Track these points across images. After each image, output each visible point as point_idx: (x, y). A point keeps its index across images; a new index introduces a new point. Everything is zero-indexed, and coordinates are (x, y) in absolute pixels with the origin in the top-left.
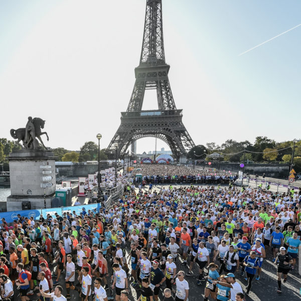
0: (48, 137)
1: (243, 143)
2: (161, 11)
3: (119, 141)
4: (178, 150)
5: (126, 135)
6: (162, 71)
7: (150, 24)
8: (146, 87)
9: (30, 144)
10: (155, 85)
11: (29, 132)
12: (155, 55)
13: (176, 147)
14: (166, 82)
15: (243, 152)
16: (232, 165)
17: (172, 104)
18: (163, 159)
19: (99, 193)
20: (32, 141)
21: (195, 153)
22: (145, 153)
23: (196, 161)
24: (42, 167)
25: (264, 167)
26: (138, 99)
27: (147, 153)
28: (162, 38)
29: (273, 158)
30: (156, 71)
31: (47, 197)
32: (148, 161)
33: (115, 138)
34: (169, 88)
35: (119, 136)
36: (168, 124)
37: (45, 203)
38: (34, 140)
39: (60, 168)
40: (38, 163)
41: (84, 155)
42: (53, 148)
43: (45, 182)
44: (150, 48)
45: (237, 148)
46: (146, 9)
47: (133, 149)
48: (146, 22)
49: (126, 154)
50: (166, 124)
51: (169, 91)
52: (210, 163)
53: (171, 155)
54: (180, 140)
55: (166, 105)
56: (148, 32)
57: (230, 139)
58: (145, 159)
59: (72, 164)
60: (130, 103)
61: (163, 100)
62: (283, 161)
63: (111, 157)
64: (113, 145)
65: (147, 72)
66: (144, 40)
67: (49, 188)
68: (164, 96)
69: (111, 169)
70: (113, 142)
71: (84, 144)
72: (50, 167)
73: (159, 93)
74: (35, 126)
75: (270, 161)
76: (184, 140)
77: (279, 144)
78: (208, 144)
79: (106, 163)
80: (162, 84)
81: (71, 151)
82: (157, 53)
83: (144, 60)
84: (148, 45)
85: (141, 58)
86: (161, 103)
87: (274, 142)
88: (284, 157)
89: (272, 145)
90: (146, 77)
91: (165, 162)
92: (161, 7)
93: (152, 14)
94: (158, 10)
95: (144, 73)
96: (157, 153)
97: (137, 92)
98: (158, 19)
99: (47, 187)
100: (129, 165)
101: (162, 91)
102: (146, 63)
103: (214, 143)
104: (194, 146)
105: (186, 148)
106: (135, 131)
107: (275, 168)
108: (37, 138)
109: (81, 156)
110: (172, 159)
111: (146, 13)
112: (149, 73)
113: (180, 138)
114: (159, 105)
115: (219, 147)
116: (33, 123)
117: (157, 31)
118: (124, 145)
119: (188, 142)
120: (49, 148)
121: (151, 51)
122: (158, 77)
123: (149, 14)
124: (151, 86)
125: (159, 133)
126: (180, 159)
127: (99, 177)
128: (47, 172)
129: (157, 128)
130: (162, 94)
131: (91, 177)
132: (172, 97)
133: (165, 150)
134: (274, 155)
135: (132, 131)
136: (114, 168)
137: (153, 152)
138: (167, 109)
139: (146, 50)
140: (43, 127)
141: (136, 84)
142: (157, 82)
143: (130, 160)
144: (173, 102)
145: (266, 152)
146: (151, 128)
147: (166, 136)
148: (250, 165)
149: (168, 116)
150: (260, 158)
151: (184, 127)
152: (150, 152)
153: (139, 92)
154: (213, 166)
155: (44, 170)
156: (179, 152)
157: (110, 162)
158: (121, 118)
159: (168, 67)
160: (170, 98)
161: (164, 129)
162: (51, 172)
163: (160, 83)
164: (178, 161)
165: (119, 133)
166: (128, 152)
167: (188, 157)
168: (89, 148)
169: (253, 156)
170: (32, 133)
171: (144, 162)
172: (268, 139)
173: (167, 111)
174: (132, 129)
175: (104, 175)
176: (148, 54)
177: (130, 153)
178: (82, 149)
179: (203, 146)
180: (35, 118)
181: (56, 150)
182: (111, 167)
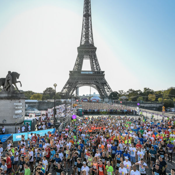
0: (21, 84)
1: (138, 91)
2: (91, 20)
3: (68, 88)
4: (103, 94)
5: (72, 84)
6: (92, 50)
7: (85, 26)
8: (84, 58)
9: (8, 88)
10: (89, 57)
11: (8, 81)
12: (89, 42)
13: (102, 92)
14: (95, 56)
15: (138, 96)
16: (133, 103)
17: (99, 68)
18: (95, 99)
19: (54, 122)
20: (10, 86)
21: (113, 96)
22: (84, 95)
23: (113, 101)
24: (15, 104)
25: (150, 105)
26: (79, 64)
27: (85, 95)
28: (92, 34)
29: (154, 100)
30: (89, 50)
31: (18, 124)
32: (86, 100)
33: (66, 86)
34: (97, 59)
35: (68, 85)
36: (97, 79)
37: (16, 129)
38: (11, 86)
39: (29, 104)
40: (13, 101)
41: (46, 95)
42: (24, 91)
43: (17, 115)
44: (86, 38)
45: (135, 94)
46: (83, 18)
47: (77, 93)
48: (83, 24)
49: (73, 96)
50: (96, 79)
51: (96, 61)
52: (121, 102)
53: (99, 97)
54: (104, 88)
55: (95, 69)
56: (84, 29)
57: (131, 89)
58: (84, 99)
59: (37, 102)
60: (75, 66)
61: (93, 65)
62: (159, 101)
63: (63, 97)
64: (64, 90)
65: (84, 50)
66: (82, 33)
67: (20, 119)
68: (94, 64)
69: (63, 105)
70: (64, 88)
71: (46, 89)
72: (21, 104)
73: (91, 61)
74: (12, 77)
75: (152, 101)
76: (106, 88)
77: (156, 92)
78: (119, 91)
79: (60, 101)
80: (93, 57)
81: (37, 93)
82: (89, 41)
83: (83, 43)
84: (85, 36)
85: (81, 43)
86: (92, 67)
87: (153, 91)
88: (159, 99)
89: (152, 93)
90: (84, 53)
91: (96, 101)
92: (91, 18)
93: (86, 21)
94: (89, 20)
95: (83, 51)
96: (91, 96)
97: (79, 60)
98: (90, 24)
99: (18, 118)
100: (74, 102)
101: (93, 61)
102: (83, 45)
103: (122, 91)
104: (112, 92)
105: (108, 93)
106: (78, 82)
107: (155, 105)
108: (13, 85)
109: (43, 97)
110: (100, 99)
111: (83, 20)
112: (85, 51)
113: (104, 87)
114: (92, 68)
115: (126, 93)
116: (12, 75)
117: (90, 30)
118: (71, 90)
119: (108, 90)
120: (22, 91)
121: (86, 39)
122: (90, 53)
123: (85, 21)
124: (87, 58)
125: (92, 84)
126: (105, 99)
127: (55, 111)
128: (19, 108)
129: (91, 81)
130: (93, 63)
131: (50, 110)
132: (98, 64)
133: (96, 94)
134: (154, 98)
135: (76, 82)
136: (64, 105)
137: (89, 95)
138: (96, 70)
139: (83, 38)
140: (18, 78)
141: (78, 56)
142: (90, 56)
143: (75, 100)
144: (99, 67)
145: (150, 96)
146: (87, 81)
147: (96, 86)
148: (143, 103)
149: (97, 74)
150: (147, 100)
151: (106, 81)
152: (87, 95)
153: (80, 60)
154: (123, 103)
155: (17, 106)
156: (104, 95)
157: (63, 100)
158: (70, 74)
159: (96, 48)
160: (97, 65)
161: (95, 82)
162: (22, 107)
163: (92, 56)
164: (103, 100)
165: (68, 83)
166: (74, 95)
167: (109, 98)
168: (49, 91)
169: (144, 98)
170: (10, 82)
171: (84, 101)
172: (150, 89)
173: (96, 72)
174: (76, 81)
175: (58, 109)
176: (84, 41)
177: (75, 95)
178: (45, 92)
179: (117, 92)
180: (13, 72)
181: (26, 92)
182: (63, 104)
